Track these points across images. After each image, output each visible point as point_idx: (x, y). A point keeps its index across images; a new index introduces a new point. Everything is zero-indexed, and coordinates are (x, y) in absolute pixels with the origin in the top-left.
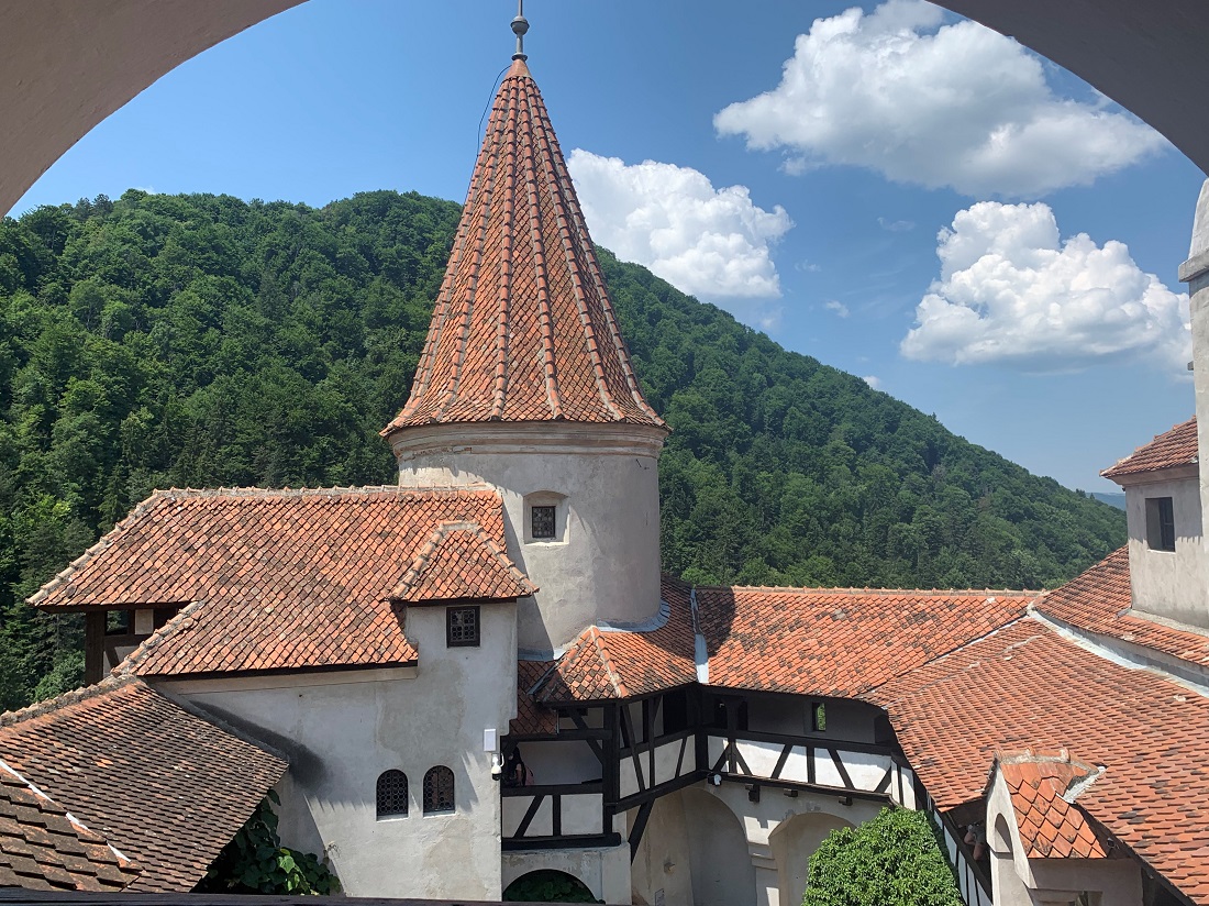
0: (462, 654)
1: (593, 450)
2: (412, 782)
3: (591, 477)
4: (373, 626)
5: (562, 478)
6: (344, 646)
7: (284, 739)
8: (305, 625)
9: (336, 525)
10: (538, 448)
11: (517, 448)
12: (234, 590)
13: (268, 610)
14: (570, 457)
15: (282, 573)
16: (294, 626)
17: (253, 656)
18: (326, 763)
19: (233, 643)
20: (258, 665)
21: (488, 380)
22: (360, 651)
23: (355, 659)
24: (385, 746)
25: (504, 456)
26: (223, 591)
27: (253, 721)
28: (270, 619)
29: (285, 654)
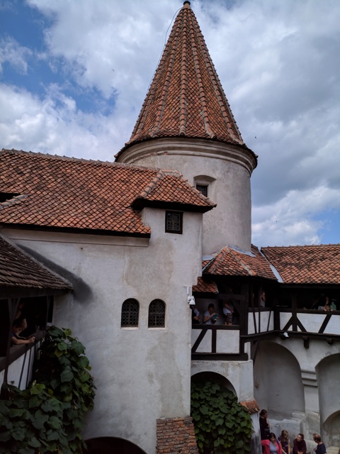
0: (173, 237)
1: (229, 158)
2: (142, 307)
3: (227, 172)
4: (124, 217)
5: (213, 170)
6: (109, 223)
7: (70, 273)
8: (86, 211)
9: (100, 175)
10: (202, 153)
11: (191, 153)
12: (45, 193)
13: (64, 203)
14: (218, 160)
15: (72, 189)
16: (79, 211)
17: (56, 221)
18: (94, 291)
19: (44, 214)
20: (59, 225)
21: (175, 122)
22: (118, 226)
23: (116, 228)
24: (129, 284)
25: (184, 157)
26: (38, 192)
27: (53, 260)
28: (65, 207)
29: (75, 222)
